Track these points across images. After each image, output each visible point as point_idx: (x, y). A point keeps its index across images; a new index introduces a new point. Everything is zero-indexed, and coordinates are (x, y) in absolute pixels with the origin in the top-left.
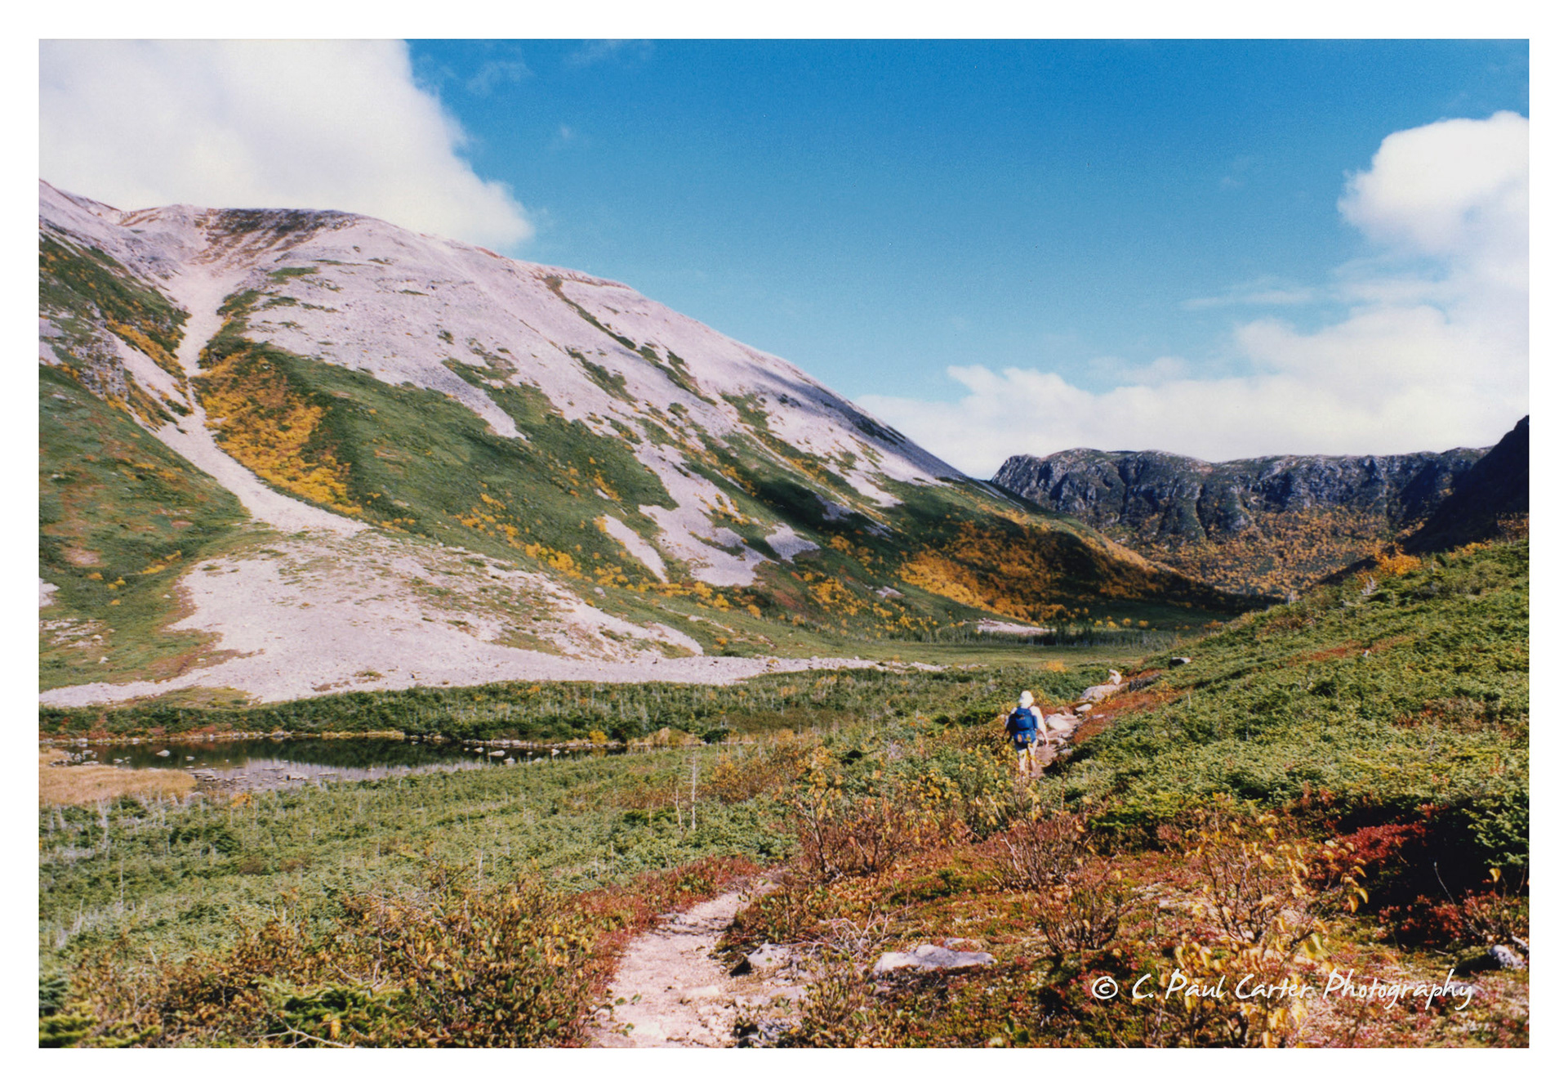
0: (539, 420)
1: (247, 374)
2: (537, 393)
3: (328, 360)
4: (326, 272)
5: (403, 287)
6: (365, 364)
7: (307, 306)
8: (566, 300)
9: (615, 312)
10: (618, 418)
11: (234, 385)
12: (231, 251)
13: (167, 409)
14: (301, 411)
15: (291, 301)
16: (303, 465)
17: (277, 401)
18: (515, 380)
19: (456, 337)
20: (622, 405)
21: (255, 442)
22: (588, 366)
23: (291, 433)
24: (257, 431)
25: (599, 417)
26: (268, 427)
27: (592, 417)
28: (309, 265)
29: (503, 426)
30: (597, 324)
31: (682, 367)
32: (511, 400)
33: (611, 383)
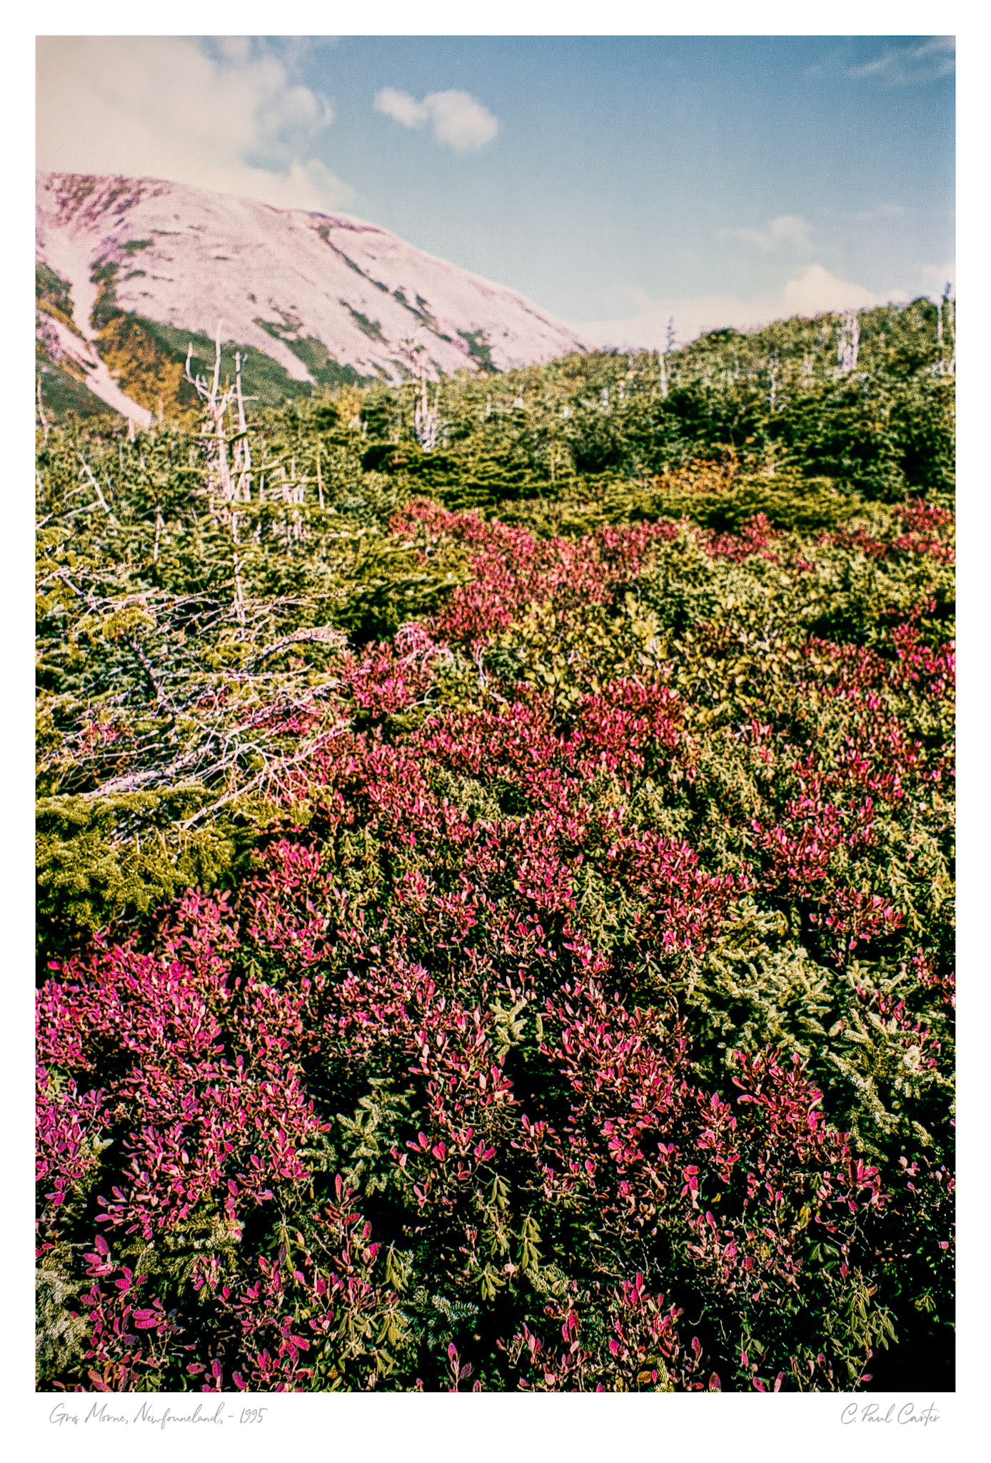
0: (321, 365)
1: (127, 336)
2: (318, 342)
3: (178, 325)
4: (161, 243)
5: (215, 253)
6: (202, 326)
7: (155, 278)
8: (335, 250)
9: (374, 258)
10: (376, 360)
11: (121, 346)
13: (83, 365)
14: (169, 366)
15: (141, 273)
16: (179, 407)
17: (151, 358)
18: (303, 333)
19: (259, 298)
20: (380, 346)
21: (144, 389)
22: (354, 313)
23: (165, 384)
24: (143, 382)
25: (363, 360)
26: (149, 377)
27: (359, 362)
28: (146, 236)
29: (298, 371)
30: (358, 271)
31: (426, 307)
32: (301, 348)
33: (371, 328)
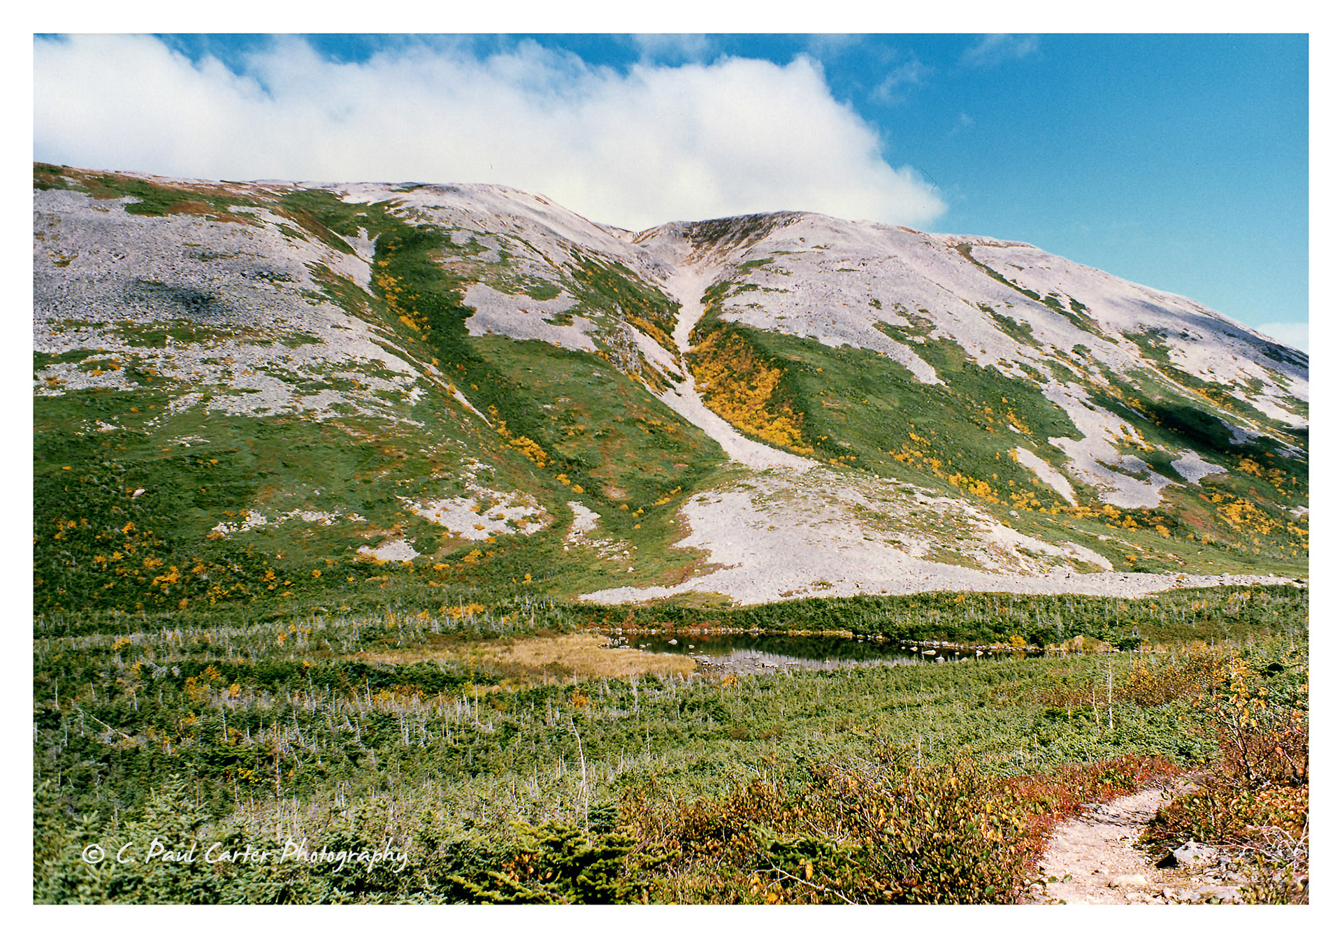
0: (955, 368)
1: (724, 347)
2: (953, 344)
3: (784, 331)
4: (779, 261)
5: (839, 266)
6: (812, 332)
7: (767, 290)
8: (976, 263)
9: (1021, 269)
10: (1026, 361)
11: (715, 355)
12: (709, 253)
13: (668, 378)
14: (764, 374)
15: (754, 287)
16: (767, 416)
17: (746, 366)
18: (934, 335)
19: (884, 304)
20: (1029, 350)
21: (731, 400)
22: (997, 317)
23: (757, 392)
24: (733, 392)
25: (1009, 362)
26: (739, 387)
27: (1003, 362)
28: (767, 257)
29: (926, 374)
30: (1004, 281)
31: (1084, 312)
32: (932, 352)
33: (1020, 332)
